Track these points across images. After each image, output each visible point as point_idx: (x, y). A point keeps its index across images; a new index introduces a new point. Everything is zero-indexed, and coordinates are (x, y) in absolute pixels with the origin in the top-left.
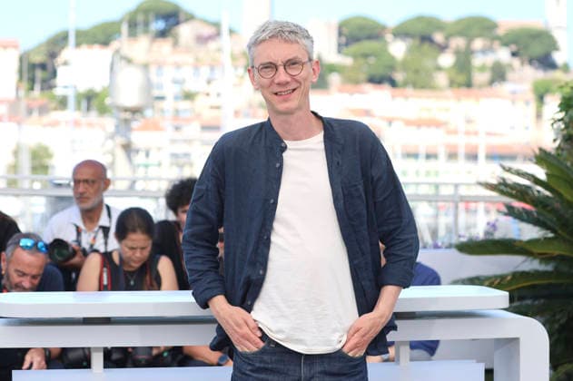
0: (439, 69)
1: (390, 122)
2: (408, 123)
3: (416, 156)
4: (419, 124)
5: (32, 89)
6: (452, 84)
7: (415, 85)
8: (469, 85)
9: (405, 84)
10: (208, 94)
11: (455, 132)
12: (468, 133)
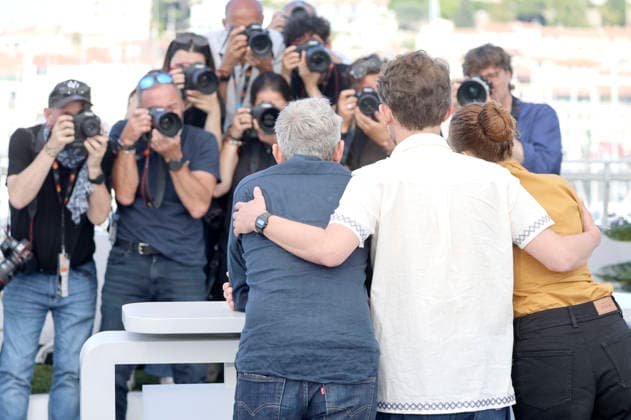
0: (591, 6)
1: (540, 62)
2: (560, 63)
3: (567, 98)
4: (569, 64)
5: (165, 29)
6: (605, 22)
7: (567, 24)
8: (622, 23)
9: (556, 22)
10: (348, 34)
11: (608, 73)
12: (621, 74)
